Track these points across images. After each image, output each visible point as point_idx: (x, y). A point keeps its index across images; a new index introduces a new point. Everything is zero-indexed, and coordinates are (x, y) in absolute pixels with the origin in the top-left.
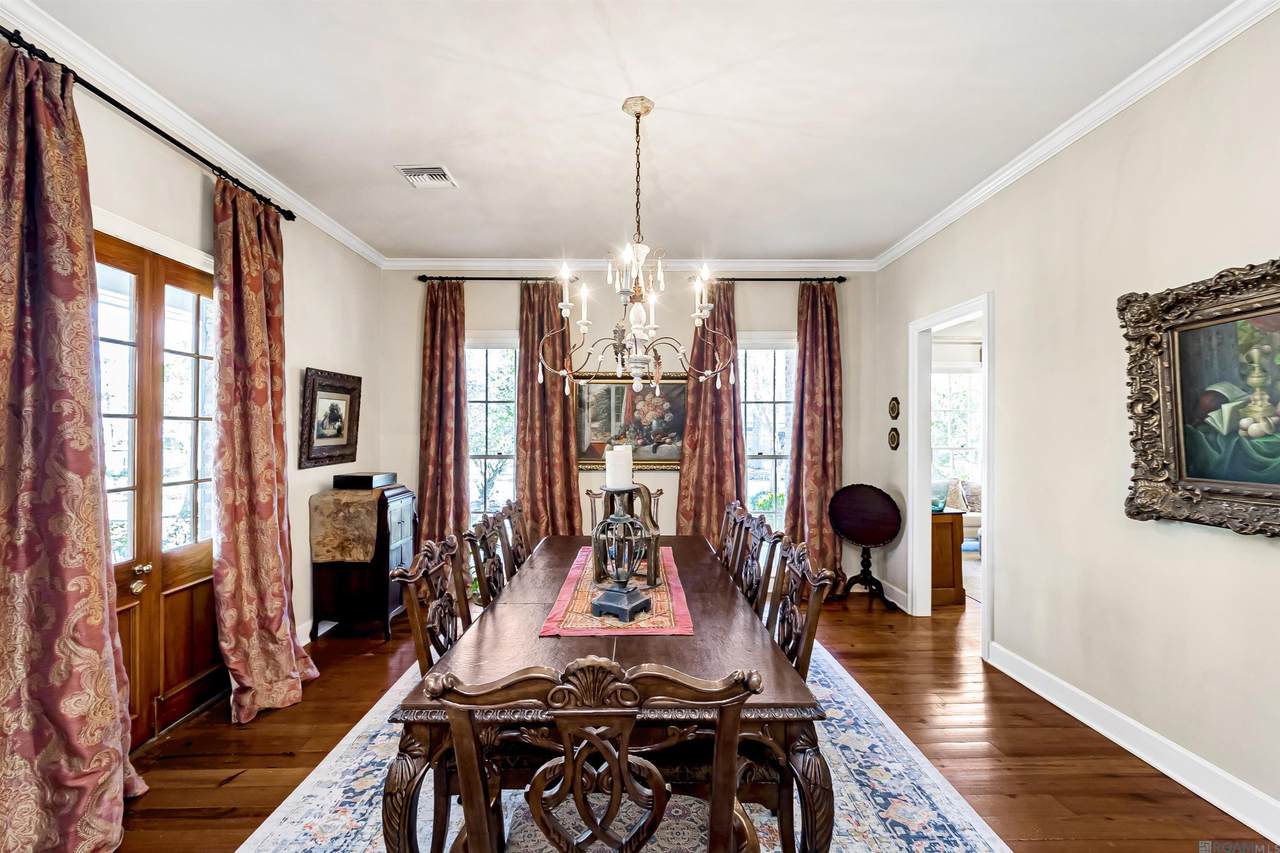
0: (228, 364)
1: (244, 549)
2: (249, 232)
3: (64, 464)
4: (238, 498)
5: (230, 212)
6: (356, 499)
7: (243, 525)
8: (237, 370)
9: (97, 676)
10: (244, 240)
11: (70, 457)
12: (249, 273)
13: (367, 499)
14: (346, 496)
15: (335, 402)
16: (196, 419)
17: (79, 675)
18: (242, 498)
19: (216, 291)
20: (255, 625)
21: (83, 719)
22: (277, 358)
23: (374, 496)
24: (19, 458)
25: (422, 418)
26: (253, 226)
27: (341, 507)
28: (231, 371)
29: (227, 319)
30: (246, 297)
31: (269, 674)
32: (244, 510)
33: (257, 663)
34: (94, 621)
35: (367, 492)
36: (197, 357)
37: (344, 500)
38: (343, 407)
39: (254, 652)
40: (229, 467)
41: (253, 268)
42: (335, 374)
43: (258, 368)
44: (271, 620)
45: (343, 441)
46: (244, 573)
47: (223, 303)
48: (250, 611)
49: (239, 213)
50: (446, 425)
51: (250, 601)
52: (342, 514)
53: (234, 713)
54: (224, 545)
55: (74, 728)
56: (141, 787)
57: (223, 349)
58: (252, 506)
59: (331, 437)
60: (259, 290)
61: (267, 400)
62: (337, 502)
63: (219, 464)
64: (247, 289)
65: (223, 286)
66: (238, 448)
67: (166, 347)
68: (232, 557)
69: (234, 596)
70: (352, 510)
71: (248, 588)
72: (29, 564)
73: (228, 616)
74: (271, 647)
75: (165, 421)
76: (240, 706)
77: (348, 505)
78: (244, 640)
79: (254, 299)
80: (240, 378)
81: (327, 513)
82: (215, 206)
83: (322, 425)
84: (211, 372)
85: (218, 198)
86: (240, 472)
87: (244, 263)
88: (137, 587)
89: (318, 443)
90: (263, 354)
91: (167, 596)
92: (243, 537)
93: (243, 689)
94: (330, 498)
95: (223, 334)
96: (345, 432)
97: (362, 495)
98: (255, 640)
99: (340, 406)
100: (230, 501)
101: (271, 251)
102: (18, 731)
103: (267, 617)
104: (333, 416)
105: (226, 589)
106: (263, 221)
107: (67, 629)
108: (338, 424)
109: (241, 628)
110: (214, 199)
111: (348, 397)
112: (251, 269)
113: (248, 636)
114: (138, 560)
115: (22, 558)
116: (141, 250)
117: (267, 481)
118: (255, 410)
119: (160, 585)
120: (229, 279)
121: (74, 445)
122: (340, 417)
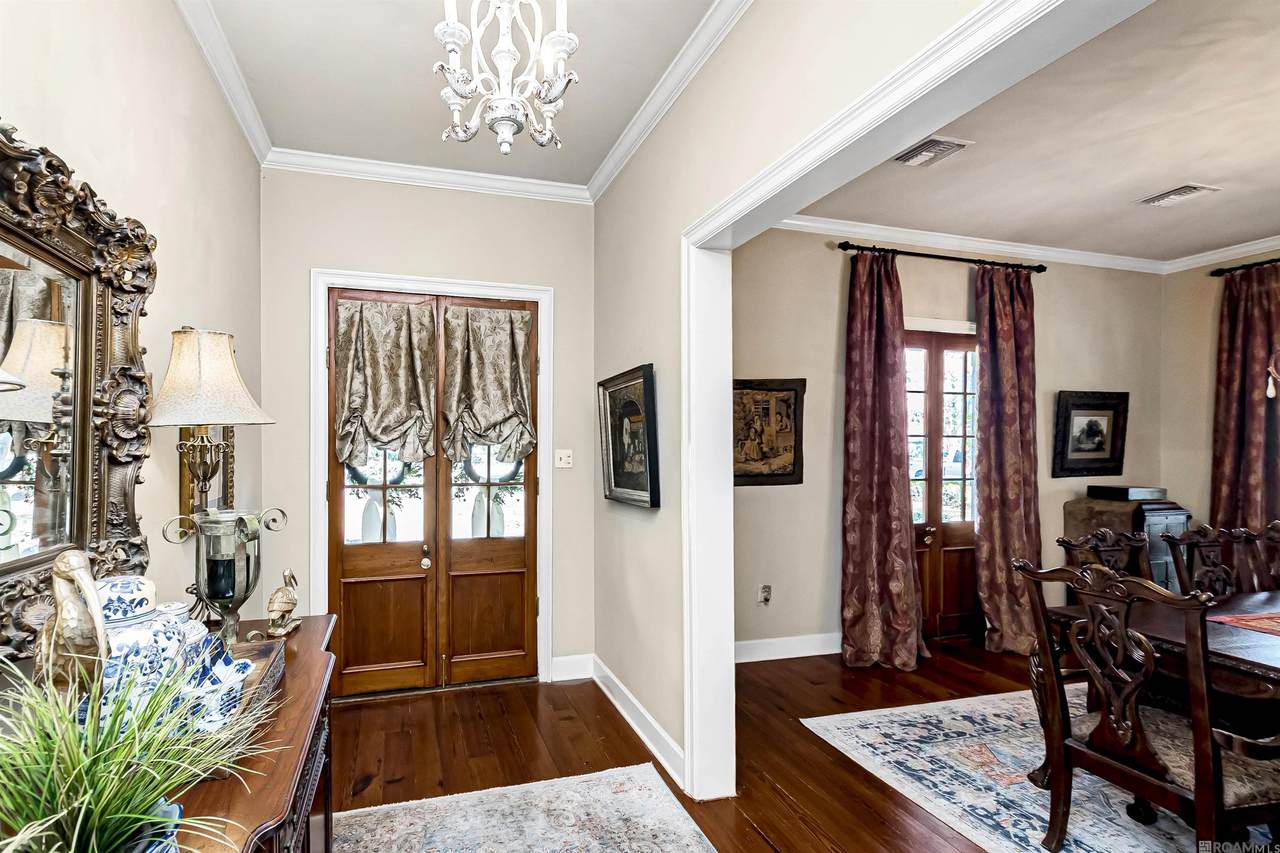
0: (985, 397)
1: (997, 532)
2: (1002, 297)
3: (890, 460)
4: (993, 493)
5: (987, 289)
6: (1109, 508)
7: (996, 514)
8: (993, 401)
9: (905, 575)
10: (998, 304)
11: (893, 458)
12: (1002, 329)
13: (1122, 510)
14: (1099, 505)
15: (1094, 418)
16: (965, 437)
17: (897, 572)
18: (995, 494)
19: (977, 347)
20: (1004, 588)
21: (899, 595)
22: (1026, 389)
23: (1129, 508)
24: (874, 459)
25: (1216, 430)
26: (1006, 293)
27: (1093, 514)
28: (987, 402)
29: (985, 367)
30: (999, 346)
31: (1014, 627)
32: (997, 503)
33: (1006, 617)
34: (904, 546)
35: (1123, 504)
36: (965, 394)
37: (1097, 508)
38: (1104, 423)
39: (1004, 607)
40: (986, 470)
41: (1004, 323)
42: (1093, 393)
43: (1008, 398)
44: (1017, 588)
45: (1105, 454)
46: (997, 548)
47: (982, 355)
48: (1001, 577)
49: (995, 286)
50: (1250, 438)
51: (1001, 570)
52: (1094, 521)
53: (987, 643)
54: (981, 524)
55: (895, 598)
56: (927, 654)
57: (982, 387)
58: (1004, 500)
59: (1089, 451)
60: (1010, 339)
61: (1015, 422)
62: (1091, 511)
63: (979, 468)
64: (1000, 341)
65: (981, 344)
66: (993, 456)
67: (945, 391)
68: (987, 534)
69: (988, 562)
70: (1105, 518)
71: (999, 559)
72: (878, 510)
73: (984, 575)
74: (1016, 607)
75: (944, 439)
76: (991, 639)
77: (1101, 513)
78: (996, 597)
79: (1007, 347)
80: (995, 406)
81: (1080, 518)
82: (977, 288)
83: (1079, 440)
84: (973, 403)
85: (979, 282)
86: (994, 475)
87: (998, 320)
88: (928, 540)
89: (1072, 456)
90: (1013, 387)
91: (945, 551)
92: (996, 522)
93: (994, 630)
94: (1083, 506)
95: (981, 376)
96: (1108, 447)
97: (1116, 506)
98: (1004, 600)
99: (1100, 422)
100: (986, 494)
101: (1021, 306)
102: (874, 591)
103: (1013, 585)
104: (1092, 430)
105: (984, 554)
106: (1015, 283)
107: (892, 547)
108: (1097, 439)
109: (993, 585)
110: (976, 283)
111: (1111, 413)
112: (1004, 325)
113: (1000, 594)
114: (928, 523)
115: (875, 508)
116: (931, 333)
117: (1015, 483)
118: (1007, 429)
119: (941, 543)
120: (986, 336)
121: (894, 452)
122: (1100, 432)
